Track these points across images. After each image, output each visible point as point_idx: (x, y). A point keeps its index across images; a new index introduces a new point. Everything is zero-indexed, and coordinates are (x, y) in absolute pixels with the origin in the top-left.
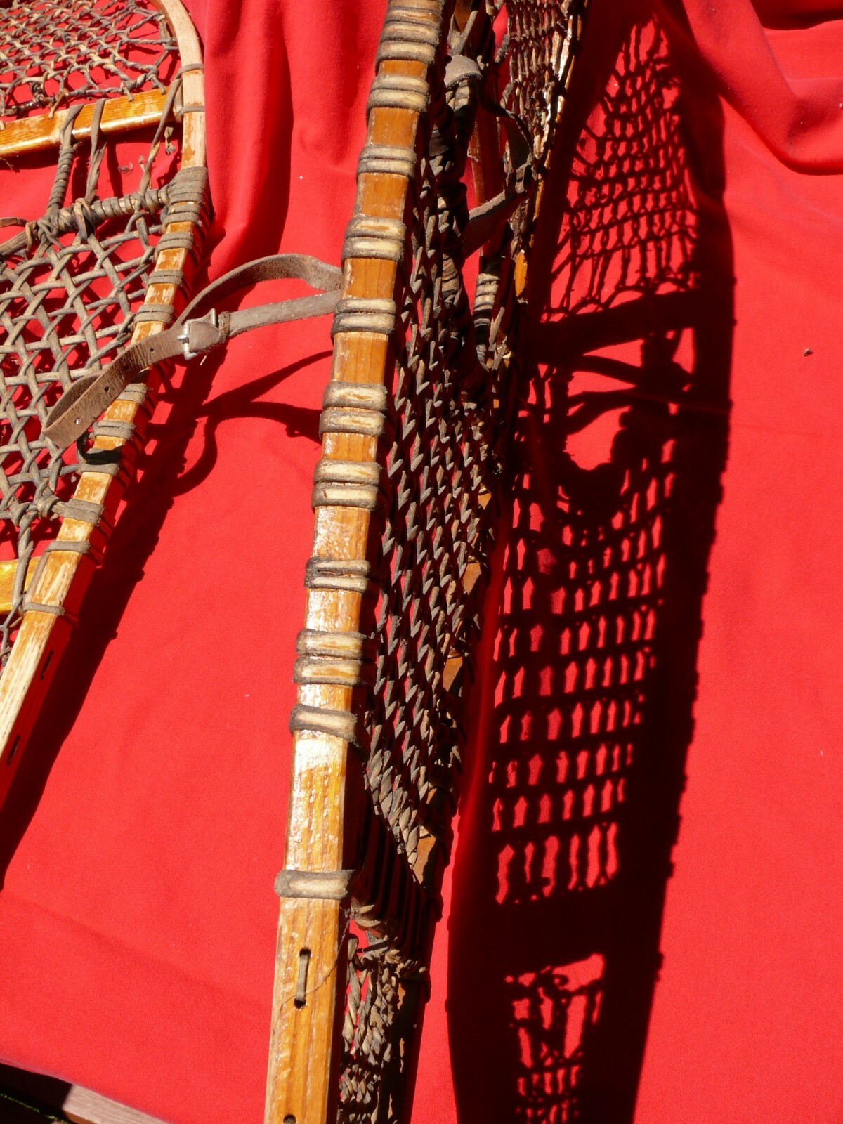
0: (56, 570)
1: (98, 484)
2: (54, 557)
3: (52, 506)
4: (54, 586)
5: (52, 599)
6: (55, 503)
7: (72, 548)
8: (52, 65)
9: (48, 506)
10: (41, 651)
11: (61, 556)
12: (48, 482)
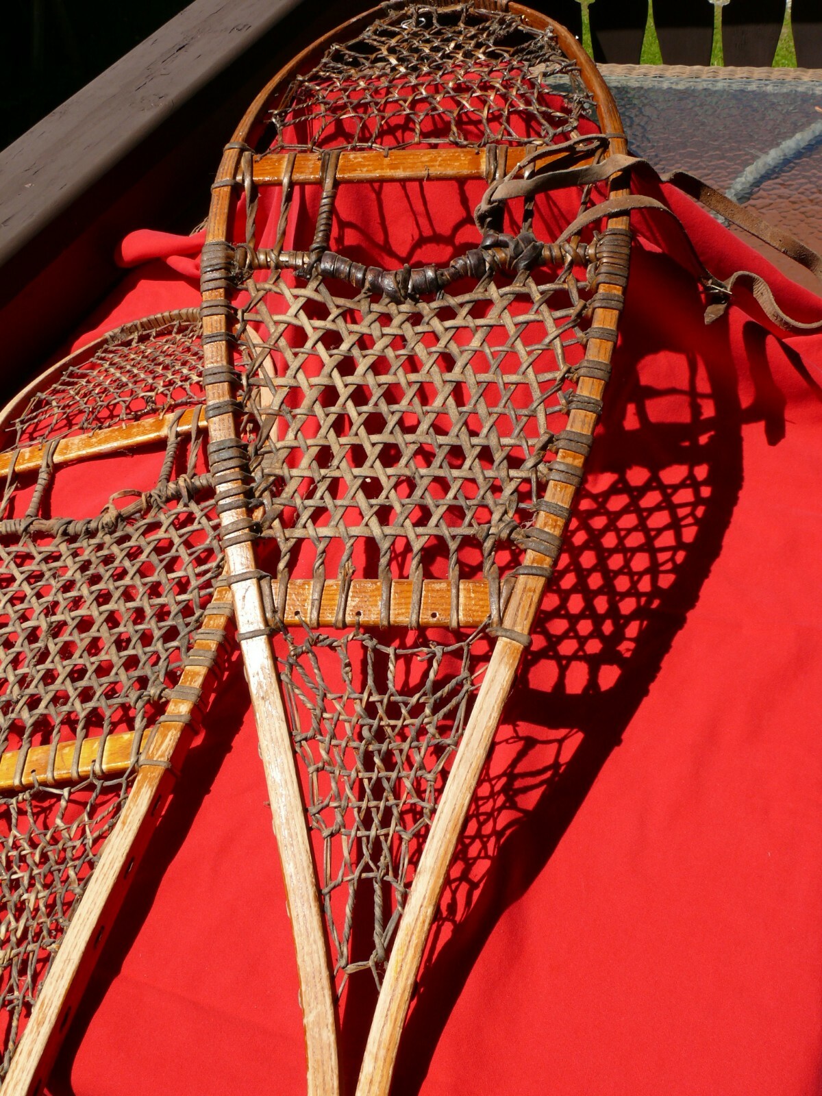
0: (165, 736)
1: (198, 674)
2: (164, 726)
3: (161, 692)
4: (163, 747)
5: (162, 756)
6: (164, 689)
7: (177, 719)
8: (162, 384)
9: (158, 692)
10: (153, 794)
11: (169, 726)
12: (158, 676)
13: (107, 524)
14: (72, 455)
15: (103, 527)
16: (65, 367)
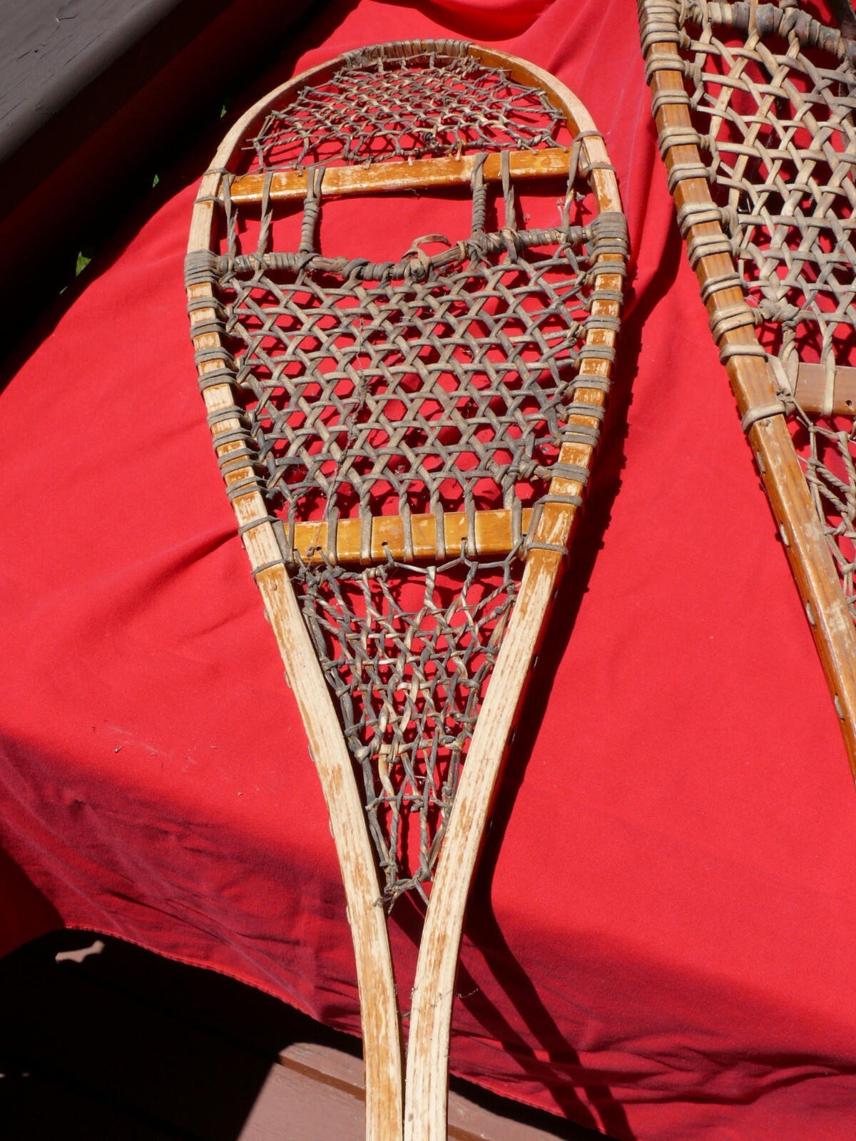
0: (555, 519)
2: (551, 507)
3: (534, 469)
4: (556, 530)
5: (556, 539)
6: (536, 466)
7: (568, 500)
9: (531, 468)
11: (558, 507)
12: (524, 450)
13: (416, 271)
14: (349, 187)
15: (410, 275)
16: (300, 86)
